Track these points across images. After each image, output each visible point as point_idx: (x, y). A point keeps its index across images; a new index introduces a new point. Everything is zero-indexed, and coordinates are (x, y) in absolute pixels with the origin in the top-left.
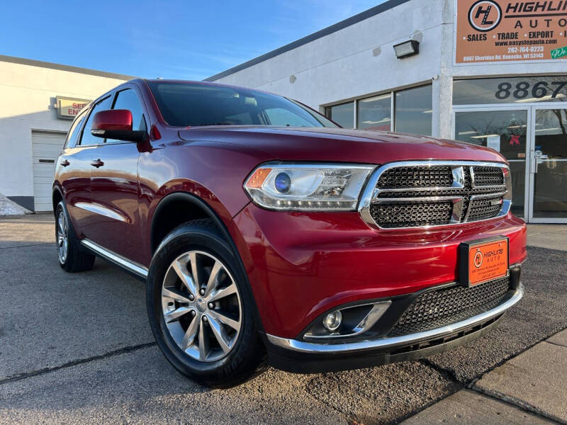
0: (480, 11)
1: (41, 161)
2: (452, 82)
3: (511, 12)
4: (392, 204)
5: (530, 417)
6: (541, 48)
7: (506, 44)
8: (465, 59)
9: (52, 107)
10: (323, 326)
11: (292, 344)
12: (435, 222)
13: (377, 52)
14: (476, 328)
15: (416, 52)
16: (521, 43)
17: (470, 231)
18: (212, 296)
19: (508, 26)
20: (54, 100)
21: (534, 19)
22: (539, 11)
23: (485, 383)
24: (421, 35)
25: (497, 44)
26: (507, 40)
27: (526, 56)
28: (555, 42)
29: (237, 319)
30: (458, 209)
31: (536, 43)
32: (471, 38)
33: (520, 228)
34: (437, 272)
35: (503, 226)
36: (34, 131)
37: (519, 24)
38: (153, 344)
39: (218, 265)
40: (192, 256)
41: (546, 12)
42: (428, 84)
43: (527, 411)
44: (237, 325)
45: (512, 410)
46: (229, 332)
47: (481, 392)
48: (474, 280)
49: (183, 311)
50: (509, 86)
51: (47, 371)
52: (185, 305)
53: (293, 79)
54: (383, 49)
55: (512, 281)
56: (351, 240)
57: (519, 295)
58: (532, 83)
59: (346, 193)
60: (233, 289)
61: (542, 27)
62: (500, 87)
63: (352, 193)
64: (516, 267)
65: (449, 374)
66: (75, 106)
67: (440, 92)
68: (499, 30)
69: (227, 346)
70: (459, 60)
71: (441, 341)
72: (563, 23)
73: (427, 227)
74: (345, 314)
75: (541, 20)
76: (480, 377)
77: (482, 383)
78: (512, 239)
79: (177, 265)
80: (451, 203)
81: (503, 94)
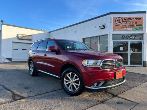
0: (118, 20)
1: (14, 49)
2: (112, 35)
3: (125, 20)
4: (104, 66)
5: (126, 101)
6: (131, 28)
7: (124, 27)
8: (115, 30)
9: (17, 36)
10: (94, 85)
11: (89, 87)
12: (110, 69)
13: (95, 27)
14: (117, 86)
15: (104, 28)
16: (127, 27)
17: (116, 70)
18: (74, 80)
19: (124, 23)
20: (18, 35)
21: (130, 22)
22: (131, 20)
23: (119, 96)
24: (105, 24)
25: (122, 27)
26: (124, 26)
27: (128, 30)
28: (134, 27)
29: (79, 84)
30: (114, 66)
31: (130, 27)
32: (116, 26)
33: (125, 69)
34: (111, 77)
35: (122, 69)
36: (12, 42)
37: (126, 23)
38: (62, 89)
39: (75, 75)
40: (70, 73)
41: (132, 20)
42: (107, 35)
43: (126, 99)
44: (79, 85)
45: (123, 100)
46: (77, 86)
47: (119, 97)
48: (117, 78)
49: (68, 83)
50: (125, 36)
51: (42, 94)
52: (69, 82)
53: (76, 32)
54: (97, 26)
55: (124, 78)
56: (98, 72)
57: (125, 81)
58: (129, 36)
59: (97, 64)
60: (78, 79)
61: (131, 24)
62: (122, 36)
63: (98, 64)
64: (124, 76)
65: (113, 95)
66: (22, 36)
67: (110, 37)
68: (122, 24)
69: (77, 89)
70: (114, 30)
71: (112, 88)
72: (136, 23)
73: (109, 69)
74: (97, 83)
75: (131, 22)
76: (118, 95)
77: (118, 96)
78: (123, 71)
79: (67, 75)
80: (113, 65)
81: (123, 38)
